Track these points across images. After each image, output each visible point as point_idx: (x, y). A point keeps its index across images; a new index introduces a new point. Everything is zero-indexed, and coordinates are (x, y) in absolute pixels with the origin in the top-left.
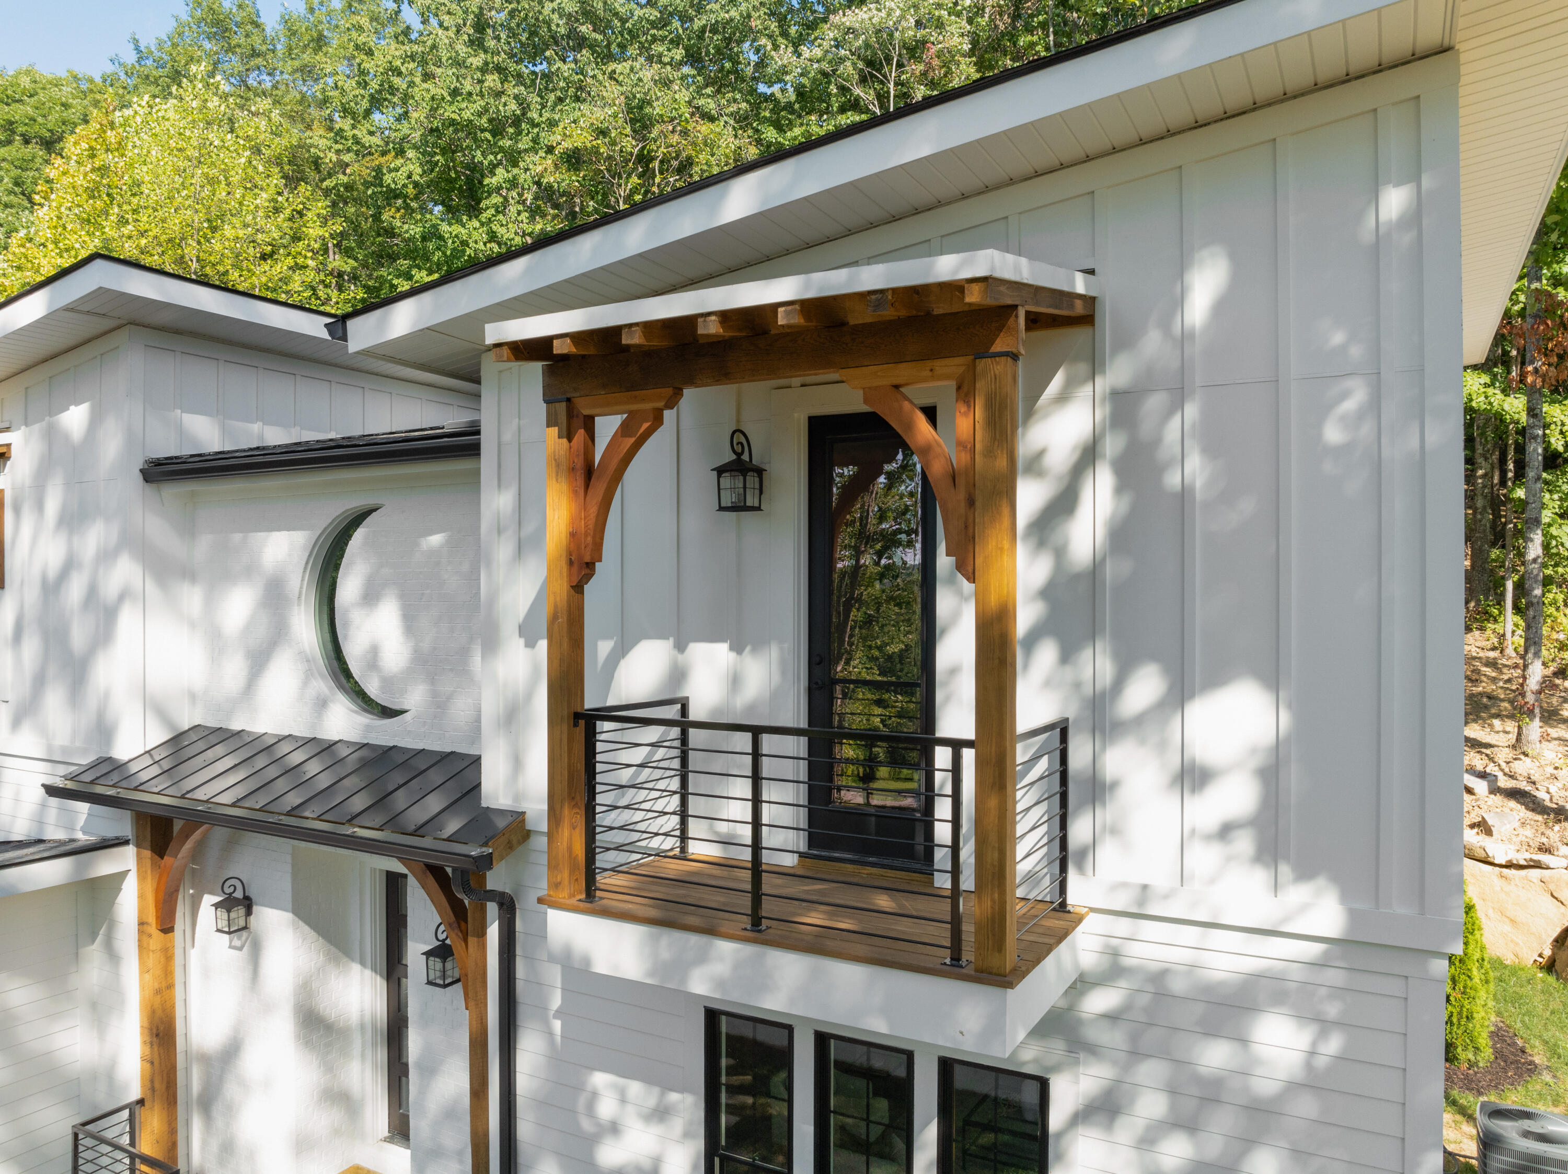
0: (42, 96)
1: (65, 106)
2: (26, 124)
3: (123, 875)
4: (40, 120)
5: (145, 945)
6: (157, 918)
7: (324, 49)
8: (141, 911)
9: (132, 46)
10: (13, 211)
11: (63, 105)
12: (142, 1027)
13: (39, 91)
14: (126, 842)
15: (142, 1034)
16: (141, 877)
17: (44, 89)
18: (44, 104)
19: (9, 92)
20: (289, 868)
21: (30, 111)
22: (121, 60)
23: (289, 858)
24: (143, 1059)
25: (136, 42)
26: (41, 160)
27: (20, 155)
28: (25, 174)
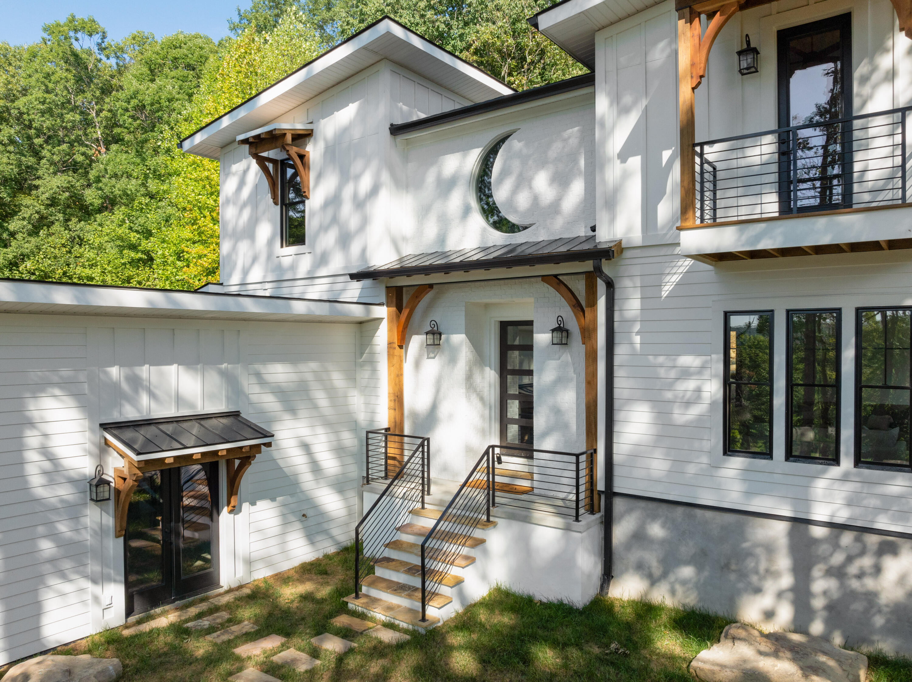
0: (189, 43)
1: (201, 48)
2: (183, 59)
3: (380, 319)
4: (190, 56)
5: (392, 353)
6: (398, 340)
7: (332, 9)
8: (389, 337)
9: (237, 13)
10: (180, 102)
11: (200, 48)
12: (389, 393)
13: (188, 41)
14: (383, 304)
15: (389, 397)
16: (390, 321)
17: (189, 40)
18: (191, 48)
19: (174, 43)
20: (464, 313)
21: (186, 52)
22: (233, 21)
23: (464, 308)
24: (389, 409)
25: (239, 11)
26: (191, 76)
27: (182, 74)
28: (184, 84)
